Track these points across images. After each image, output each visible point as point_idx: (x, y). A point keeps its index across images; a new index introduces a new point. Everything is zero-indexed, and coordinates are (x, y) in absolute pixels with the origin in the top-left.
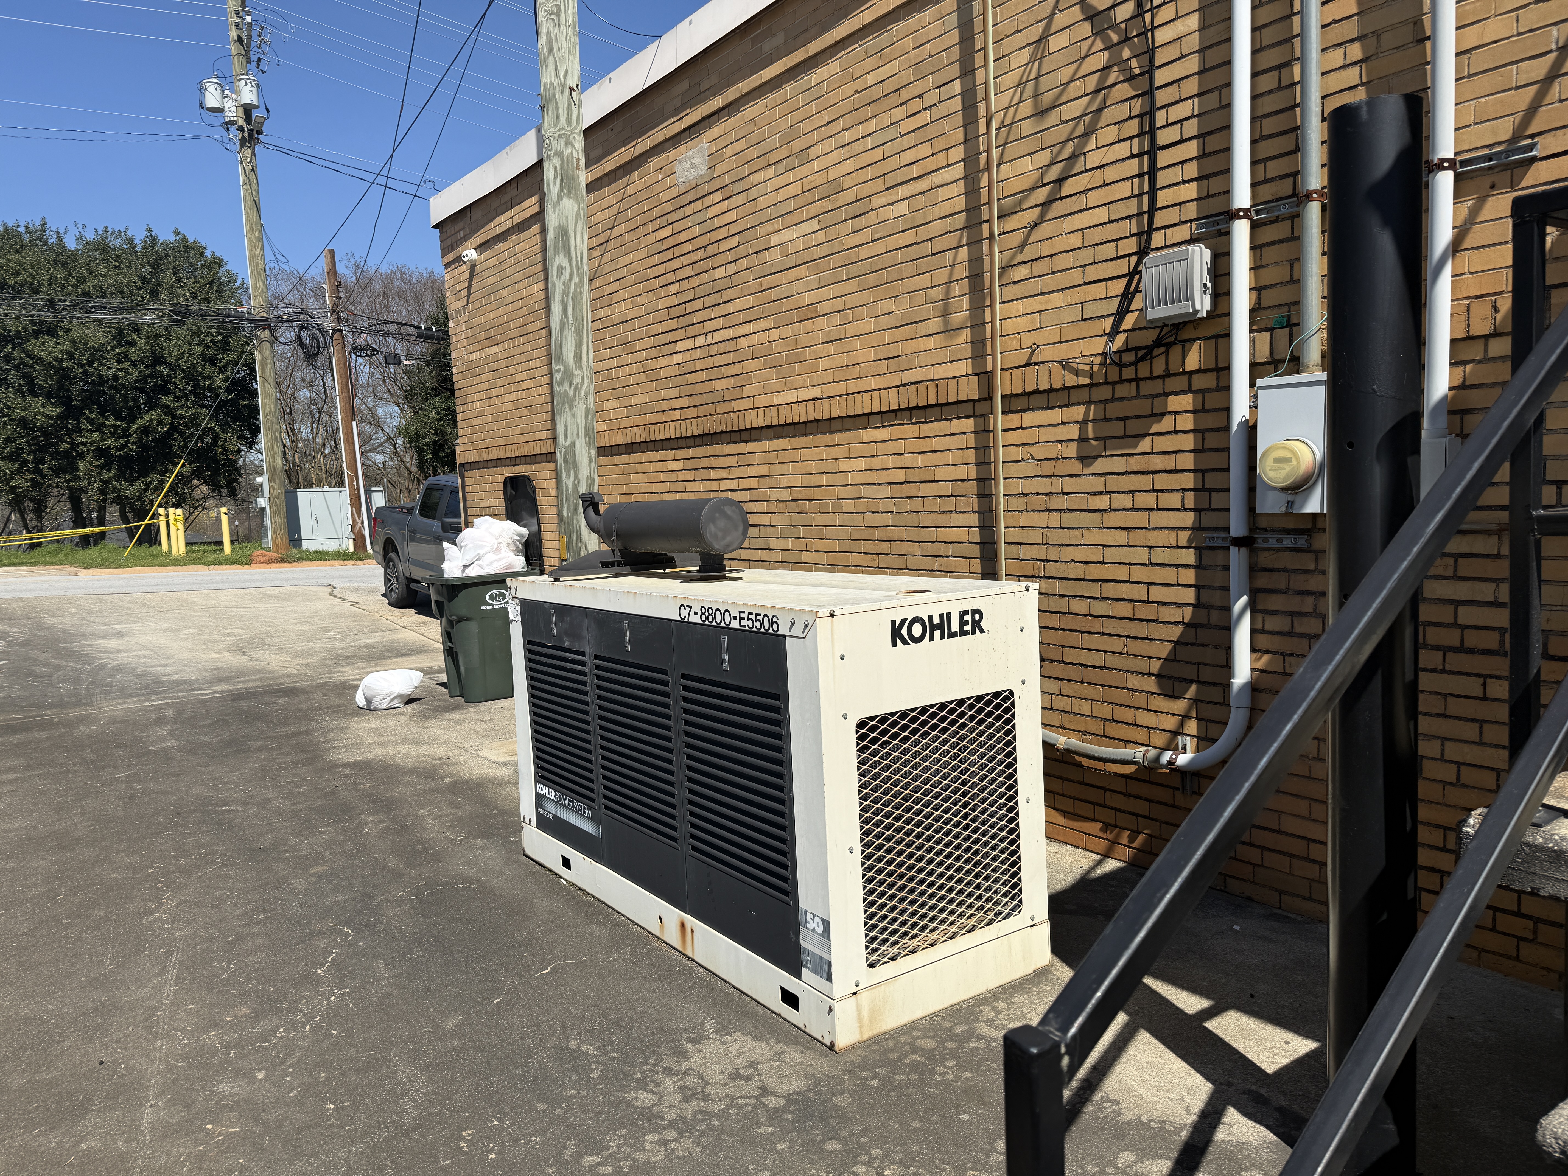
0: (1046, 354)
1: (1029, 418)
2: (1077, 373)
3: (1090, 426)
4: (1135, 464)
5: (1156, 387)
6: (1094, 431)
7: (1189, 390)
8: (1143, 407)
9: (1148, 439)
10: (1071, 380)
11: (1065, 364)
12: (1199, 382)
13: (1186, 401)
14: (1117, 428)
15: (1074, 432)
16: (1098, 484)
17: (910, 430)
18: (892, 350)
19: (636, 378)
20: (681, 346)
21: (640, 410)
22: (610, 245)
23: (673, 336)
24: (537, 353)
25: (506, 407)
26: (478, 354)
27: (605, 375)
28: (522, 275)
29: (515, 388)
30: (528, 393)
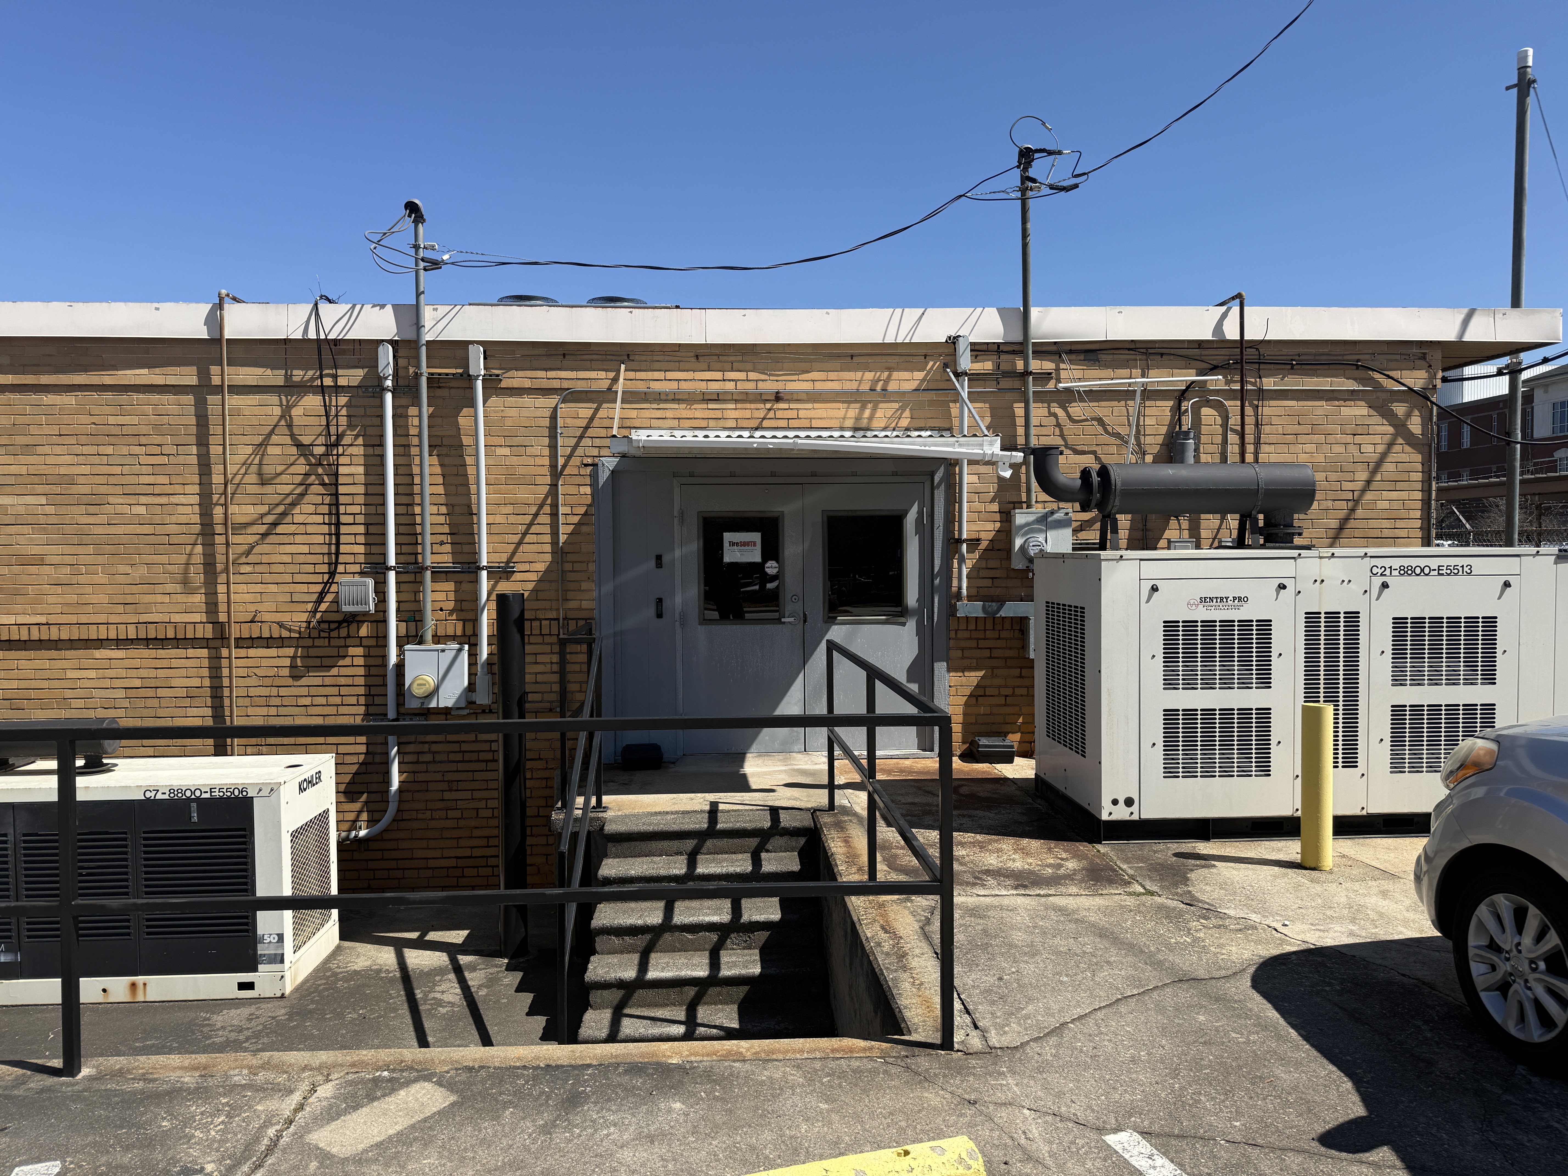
0: (267, 617)
1: (252, 652)
2: (290, 630)
3: (299, 660)
4: (328, 681)
5: (341, 642)
6: (302, 662)
7: (361, 646)
8: (334, 652)
9: (336, 669)
10: (285, 634)
11: (281, 625)
12: (365, 642)
13: (360, 651)
14: (317, 662)
15: (287, 662)
16: (304, 691)
17: (146, 653)
18: (129, 599)
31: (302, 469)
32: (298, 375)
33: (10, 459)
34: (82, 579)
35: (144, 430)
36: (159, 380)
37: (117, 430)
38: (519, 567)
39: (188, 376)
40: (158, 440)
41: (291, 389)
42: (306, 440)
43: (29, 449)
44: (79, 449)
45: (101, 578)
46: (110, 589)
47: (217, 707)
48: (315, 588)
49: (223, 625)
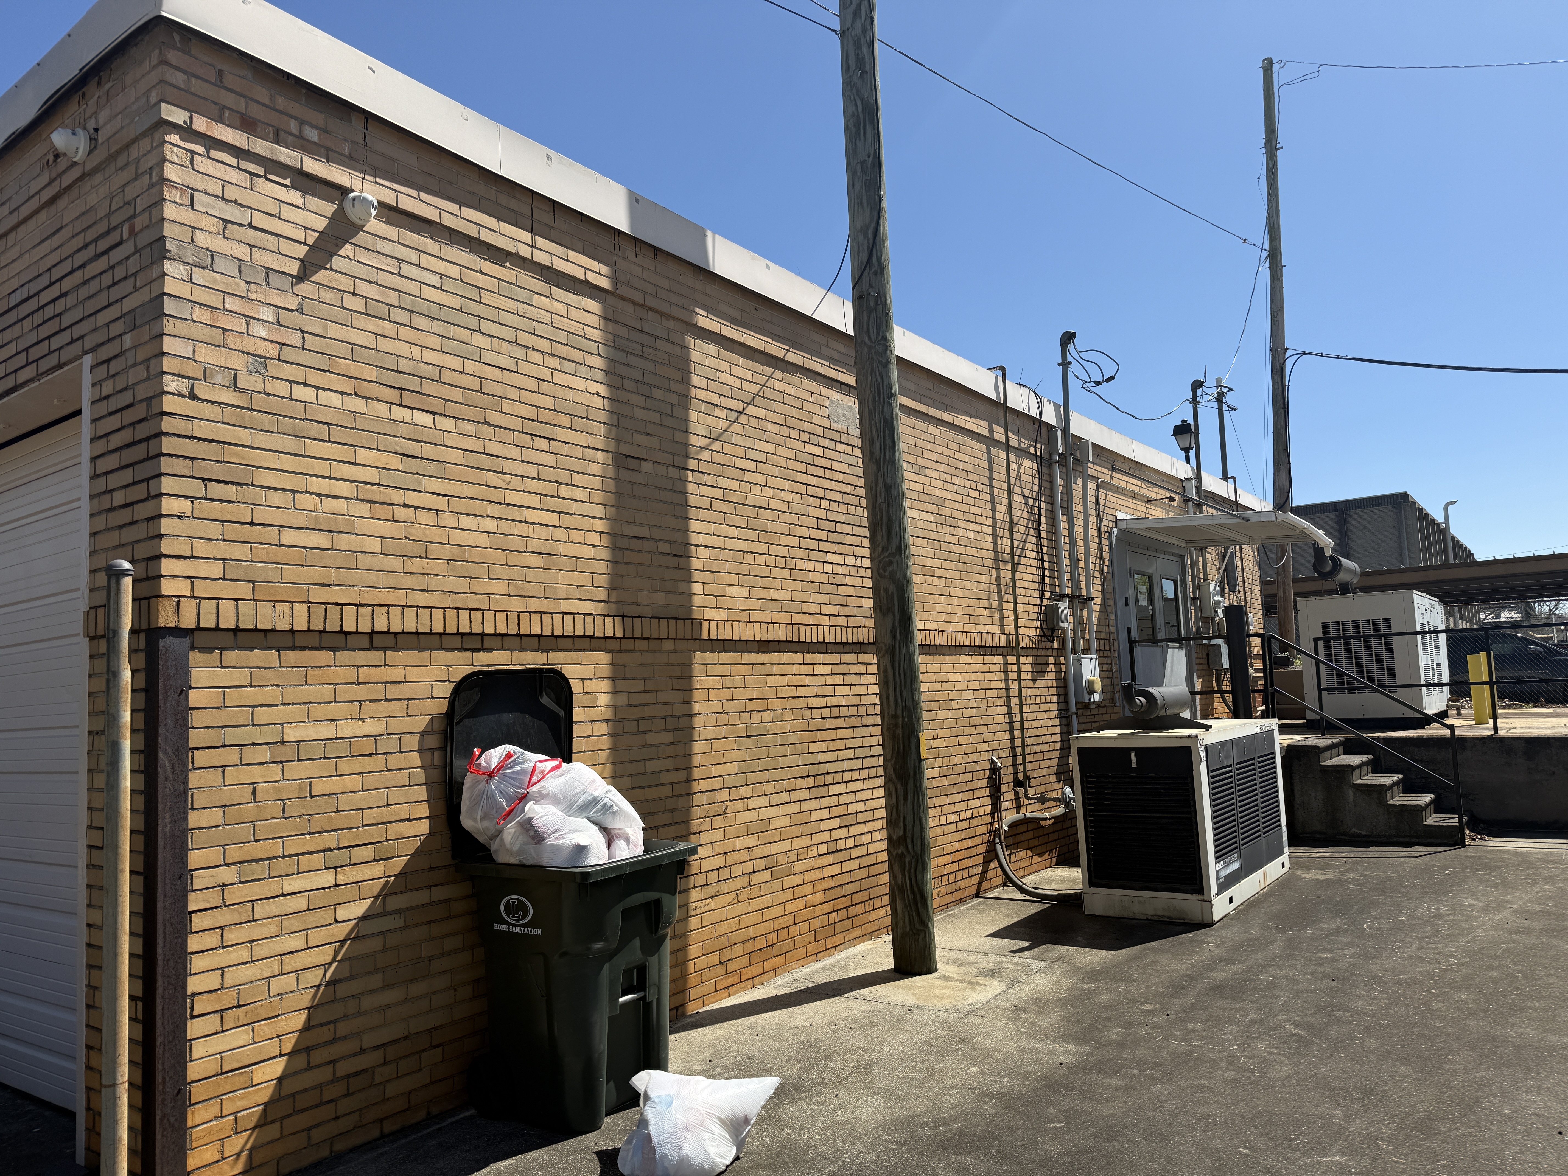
0: (1021, 631)
2: (1032, 642)
3: (1034, 666)
7: (1053, 656)
9: (1047, 674)
10: (1031, 645)
11: (1029, 637)
12: (1054, 653)
14: (1040, 668)
15: (1030, 668)
16: (1037, 692)
17: (979, 659)
18: (971, 611)
19: (776, 572)
20: (831, 558)
21: (781, 606)
22: (743, 419)
23: (823, 546)
24: (577, 479)
25: (458, 537)
26: (335, 399)
27: (727, 555)
28: (545, 345)
29: (496, 510)
30: (543, 532)
31: (1026, 515)
32: (1024, 442)
33: (914, 477)
34: (952, 591)
35: (970, 468)
36: (974, 428)
39: (983, 428)
40: (974, 476)
41: (1022, 452)
44: (942, 476)
47: (1009, 706)
48: (1036, 609)
49: (1008, 636)
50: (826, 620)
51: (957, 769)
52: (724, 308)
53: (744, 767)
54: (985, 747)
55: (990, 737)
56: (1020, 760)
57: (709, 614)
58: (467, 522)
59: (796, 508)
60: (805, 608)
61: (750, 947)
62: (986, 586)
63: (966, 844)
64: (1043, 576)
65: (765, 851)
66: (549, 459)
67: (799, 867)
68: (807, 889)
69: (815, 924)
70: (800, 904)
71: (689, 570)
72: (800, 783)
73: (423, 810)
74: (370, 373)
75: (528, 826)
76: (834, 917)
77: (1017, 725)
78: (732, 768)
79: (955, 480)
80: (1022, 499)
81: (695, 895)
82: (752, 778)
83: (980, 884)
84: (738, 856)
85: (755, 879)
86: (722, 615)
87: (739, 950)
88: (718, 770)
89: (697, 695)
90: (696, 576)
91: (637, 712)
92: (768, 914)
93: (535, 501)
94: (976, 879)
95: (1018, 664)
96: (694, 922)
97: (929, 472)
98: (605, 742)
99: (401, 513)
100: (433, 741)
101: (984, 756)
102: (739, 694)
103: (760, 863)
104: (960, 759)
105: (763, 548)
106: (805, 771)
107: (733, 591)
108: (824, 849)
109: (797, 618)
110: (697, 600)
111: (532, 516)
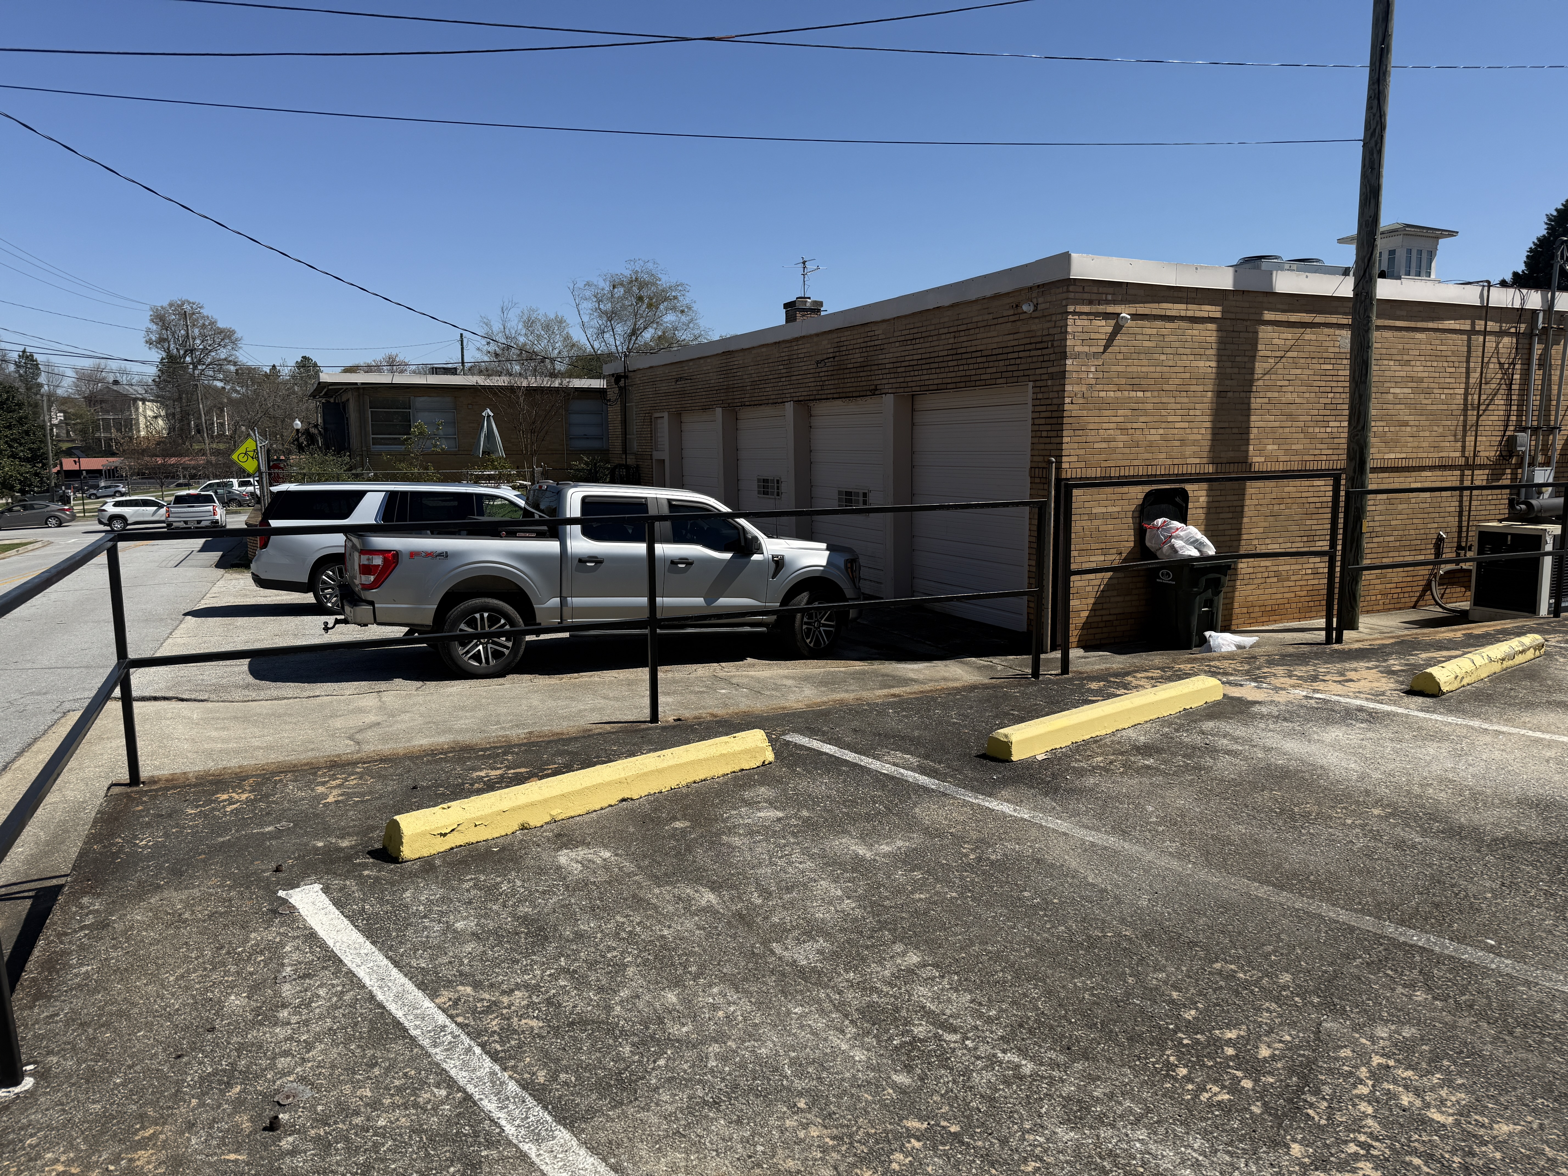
2: (1490, 461)
10: (1488, 462)
11: (1487, 458)
17: (1439, 473)
18: (1436, 444)
19: (1295, 435)
20: (1331, 424)
21: (1297, 453)
22: (1284, 360)
23: (1326, 418)
24: (1197, 406)
25: (1149, 438)
26: (1112, 394)
27: (1268, 430)
28: (1188, 351)
29: (1164, 425)
30: (1181, 431)
31: (1499, 376)
32: (1505, 326)
33: (1399, 368)
34: (1421, 434)
35: (1449, 353)
36: (1457, 327)
37: (1439, 353)
38: (1563, 428)
39: (1466, 325)
40: (1453, 359)
41: (1501, 334)
42: (1502, 361)
43: (1407, 363)
44: (1424, 363)
45: (1427, 434)
46: (1430, 439)
47: (1461, 502)
48: (1499, 439)
49: (1467, 458)
50: (1324, 458)
51: (1409, 538)
52: (1279, 306)
53: (1267, 530)
54: (1436, 525)
55: (1441, 520)
56: (1464, 534)
57: (1255, 459)
58: (1153, 432)
59: (1312, 400)
60: (1311, 452)
61: (1263, 609)
62: (1452, 428)
63: (1409, 579)
64: (1509, 416)
65: (1275, 568)
66: (1186, 400)
67: (1293, 578)
68: (1298, 588)
69: (1300, 605)
70: (1293, 595)
71: (1248, 440)
72: (1299, 539)
73: (1132, 538)
74: (1123, 381)
75: (1172, 547)
76: (1311, 604)
77: (1466, 513)
78: (1261, 530)
79: (1435, 364)
80: (1497, 366)
81: (1238, 583)
82: (1271, 535)
83: (1417, 602)
84: (1260, 569)
85: (1268, 580)
86: (1263, 459)
87: (1257, 609)
88: (1253, 531)
89: (1247, 497)
90: (1251, 442)
91: (1216, 504)
92: (1274, 597)
93: (1179, 418)
94: (1415, 599)
95: (1473, 475)
96: (1237, 594)
97: (1413, 363)
98: (1203, 516)
99: (1130, 431)
100: (1136, 514)
101: (1433, 531)
102: (1268, 496)
103: (1272, 574)
104: (1412, 532)
105: (1289, 424)
106: (1302, 533)
107: (1270, 447)
108: (1310, 571)
109: (1306, 458)
110: (1251, 453)
111: (1177, 425)
